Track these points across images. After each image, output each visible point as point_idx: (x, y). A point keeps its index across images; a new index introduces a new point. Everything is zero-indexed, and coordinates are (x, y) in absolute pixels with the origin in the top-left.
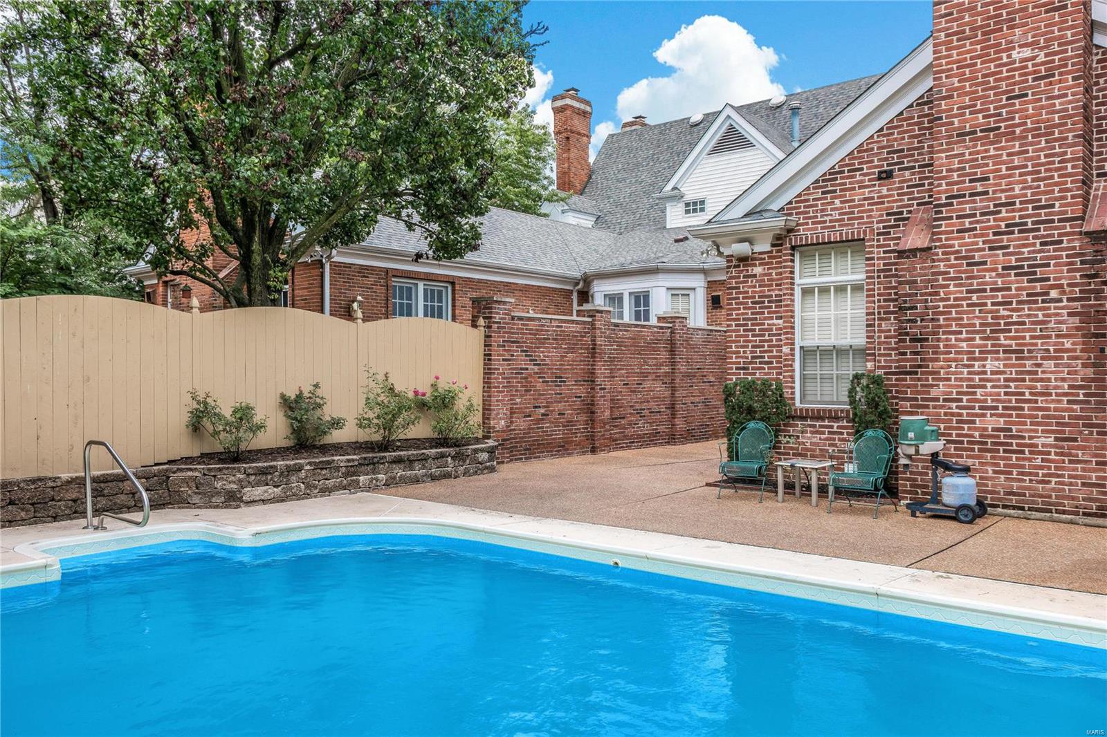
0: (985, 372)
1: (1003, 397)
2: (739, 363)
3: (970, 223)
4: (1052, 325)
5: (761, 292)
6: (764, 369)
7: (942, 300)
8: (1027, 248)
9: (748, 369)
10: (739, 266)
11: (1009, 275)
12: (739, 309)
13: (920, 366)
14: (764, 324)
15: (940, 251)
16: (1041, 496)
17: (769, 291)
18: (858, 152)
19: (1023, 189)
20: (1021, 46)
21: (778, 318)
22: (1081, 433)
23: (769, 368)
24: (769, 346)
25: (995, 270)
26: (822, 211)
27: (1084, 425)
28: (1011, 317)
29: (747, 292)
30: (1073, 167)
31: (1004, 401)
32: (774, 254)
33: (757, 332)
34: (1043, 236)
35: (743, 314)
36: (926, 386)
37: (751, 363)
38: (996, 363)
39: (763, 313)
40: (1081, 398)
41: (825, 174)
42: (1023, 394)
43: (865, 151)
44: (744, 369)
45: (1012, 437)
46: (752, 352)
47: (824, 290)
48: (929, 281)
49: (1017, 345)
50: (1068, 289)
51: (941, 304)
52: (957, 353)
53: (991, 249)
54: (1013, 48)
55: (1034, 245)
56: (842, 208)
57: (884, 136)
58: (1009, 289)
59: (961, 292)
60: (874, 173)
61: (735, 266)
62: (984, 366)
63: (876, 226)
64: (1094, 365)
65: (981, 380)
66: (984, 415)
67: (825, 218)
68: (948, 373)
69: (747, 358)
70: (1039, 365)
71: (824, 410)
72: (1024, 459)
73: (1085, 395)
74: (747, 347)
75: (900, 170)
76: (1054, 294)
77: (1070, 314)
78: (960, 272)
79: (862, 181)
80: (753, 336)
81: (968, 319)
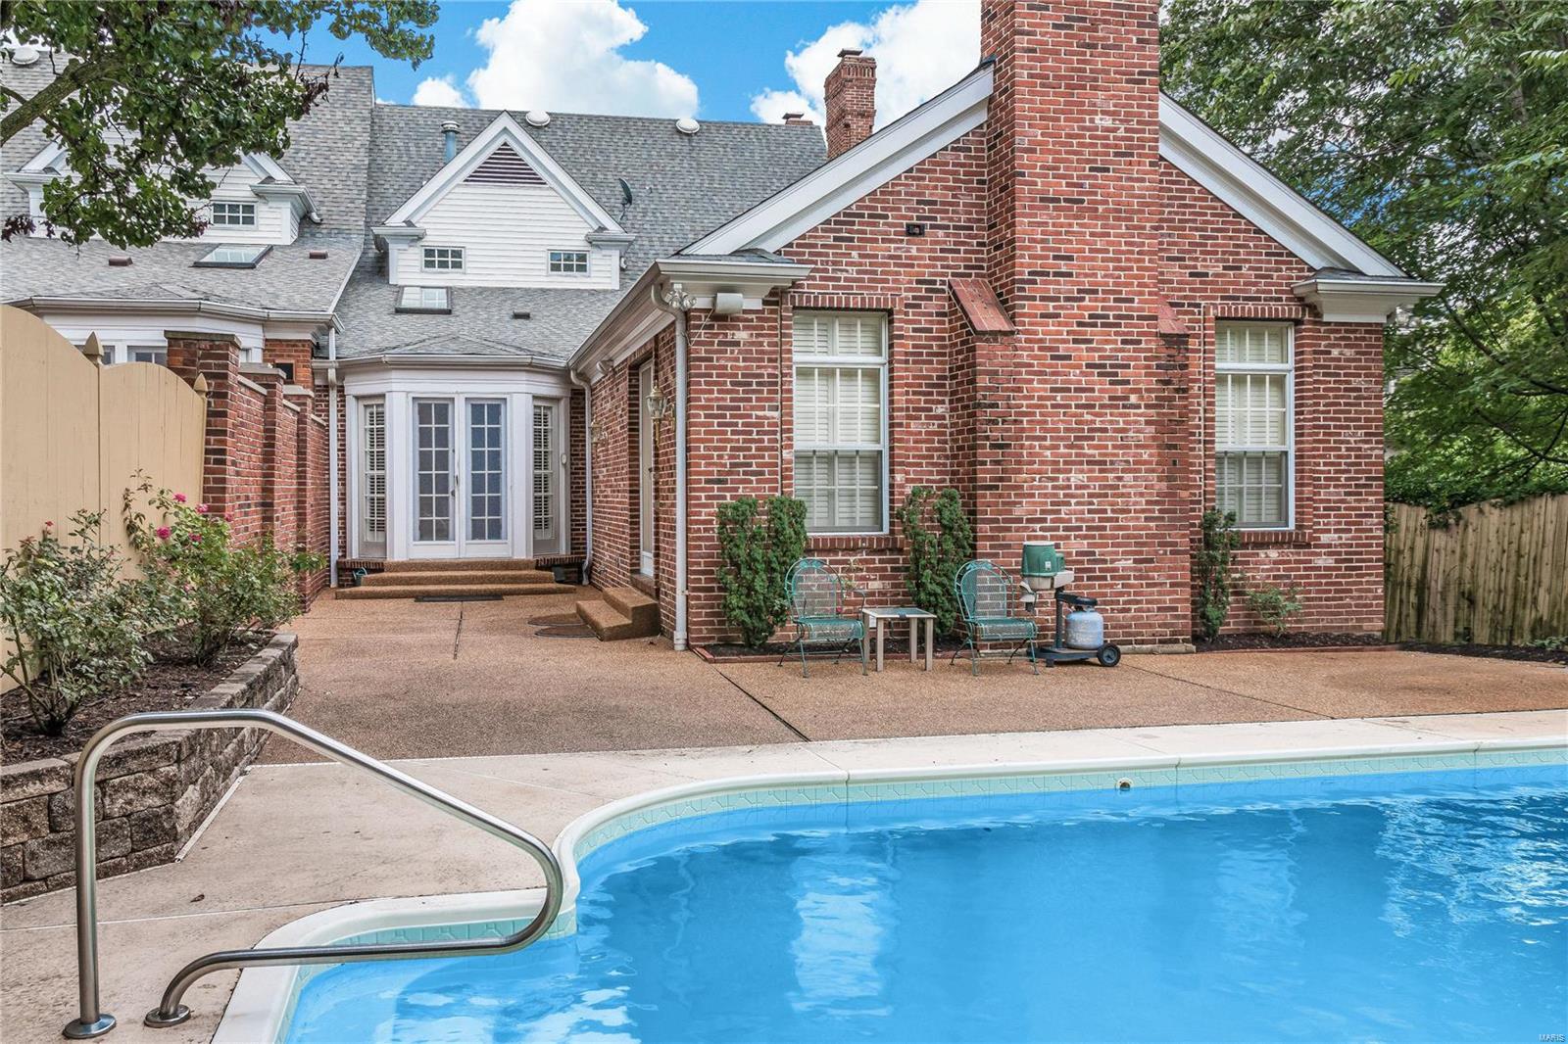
0: (1069, 487)
1: (1087, 516)
2: (712, 473)
3: (1054, 307)
4: (1131, 434)
5: (746, 368)
6: (751, 482)
7: (1026, 398)
8: (1108, 344)
9: (725, 482)
10: (711, 327)
11: (1092, 374)
12: (711, 392)
13: (1001, 479)
14: (750, 416)
15: (1023, 337)
16: (1122, 627)
17: (758, 367)
18: (882, 193)
19: (1105, 276)
20: (1104, 113)
21: (771, 408)
22: (1156, 552)
23: (758, 482)
24: (757, 449)
25: (1079, 367)
26: (834, 263)
27: (1161, 544)
28: (1094, 422)
29: (725, 367)
30: (1150, 261)
31: (1088, 521)
32: (766, 315)
33: (740, 428)
34: (1125, 334)
35: (718, 399)
36: (1008, 503)
37: (729, 473)
38: (1080, 476)
39: (749, 400)
40: (1157, 514)
41: (838, 215)
42: (1105, 511)
43: (891, 193)
44: (719, 481)
45: (1096, 561)
46: (731, 457)
47: (828, 373)
48: (1011, 373)
49: (1100, 455)
50: (1146, 395)
51: (1025, 403)
52: (1042, 463)
53: (1075, 341)
54: (1095, 113)
55: (1115, 342)
56: (861, 264)
57: (914, 178)
58: (1092, 390)
59: (1045, 390)
60: (901, 225)
61: (707, 327)
62: (1068, 479)
63: (904, 294)
64: (1169, 479)
65: (1065, 495)
66: (1068, 538)
67: (839, 275)
68: (1031, 488)
69: (725, 465)
70: (1120, 479)
71: (840, 539)
72: (1106, 586)
73: (1160, 511)
74: (724, 449)
75: (933, 227)
76: (1133, 399)
77: (1147, 423)
78: (1043, 365)
79: (886, 233)
80: (734, 433)
81: (1053, 422)
